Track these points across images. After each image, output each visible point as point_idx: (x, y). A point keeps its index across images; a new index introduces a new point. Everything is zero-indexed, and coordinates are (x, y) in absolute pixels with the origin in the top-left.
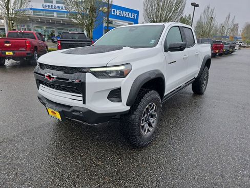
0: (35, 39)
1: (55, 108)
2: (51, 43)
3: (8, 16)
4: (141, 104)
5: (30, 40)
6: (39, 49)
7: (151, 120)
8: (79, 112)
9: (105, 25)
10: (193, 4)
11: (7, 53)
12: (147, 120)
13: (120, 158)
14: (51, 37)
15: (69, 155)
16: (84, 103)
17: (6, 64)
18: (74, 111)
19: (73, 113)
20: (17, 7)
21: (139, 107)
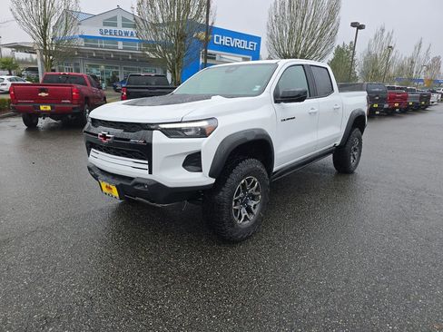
0: (87, 85)
1: (111, 180)
2: (112, 92)
3: (45, 48)
4: (232, 176)
5: (79, 86)
6: (91, 101)
7: (252, 204)
8: (143, 185)
9: (201, 61)
10: (354, 25)
11: (42, 108)
12: (244, 203)
13: (201, 254)
14: (112, 82)
15: (129, 250)
16: (150, 172)
17: (39, 124)
18: (137, 184)
19: (136, 187)
20: (60, 34)
21: (229, 180)
